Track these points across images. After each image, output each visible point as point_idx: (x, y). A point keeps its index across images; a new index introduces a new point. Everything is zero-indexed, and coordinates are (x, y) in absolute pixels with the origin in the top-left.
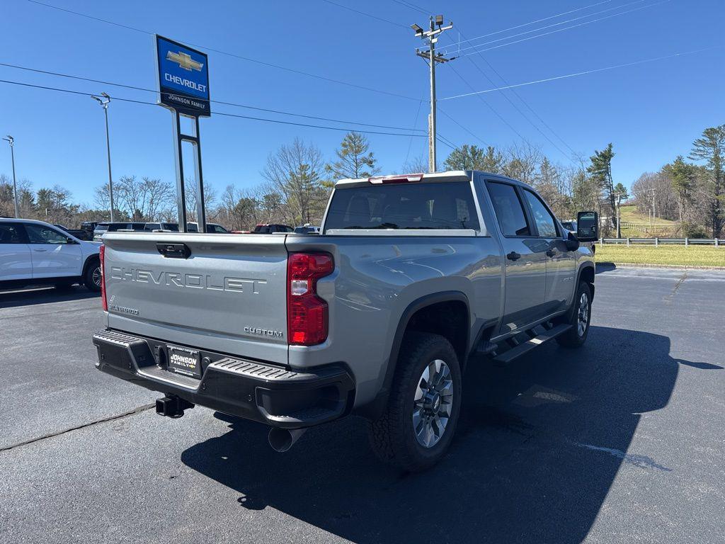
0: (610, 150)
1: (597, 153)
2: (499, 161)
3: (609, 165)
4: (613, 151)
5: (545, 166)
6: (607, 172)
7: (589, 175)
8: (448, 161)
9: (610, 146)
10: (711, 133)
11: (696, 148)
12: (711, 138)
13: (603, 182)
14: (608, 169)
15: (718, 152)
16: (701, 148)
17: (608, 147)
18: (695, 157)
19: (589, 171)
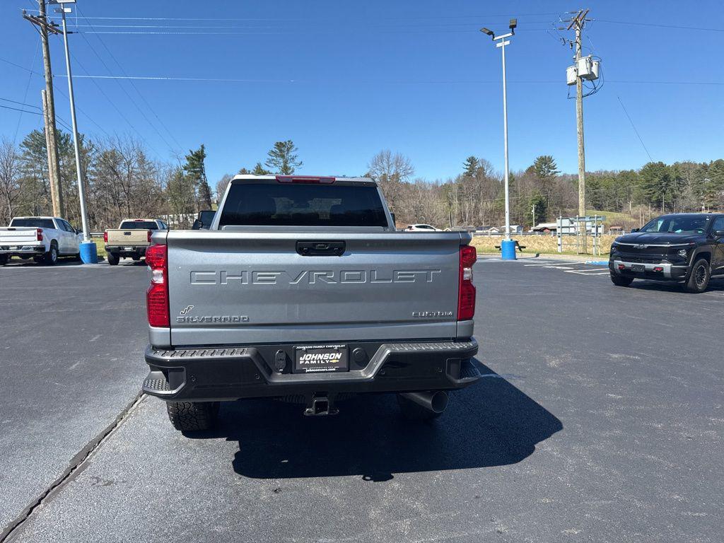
0: (202, 151)
1: (191, 152)
2: (91, 150)
3: (203, 164)
4: (205, 152)
5: (142, 160)
6: (202, 171)
7: (185, 173)
8: (26, 144)
9: (203, 147)
10: (280, 145)
11: (270, 158)
12: (281, 151)
13: (199, 181)
14: (201, 168)
15: (286, 162)
16: (275, 158)
17: (201, 148)
18: (270, 165)
19: (185, 169)
